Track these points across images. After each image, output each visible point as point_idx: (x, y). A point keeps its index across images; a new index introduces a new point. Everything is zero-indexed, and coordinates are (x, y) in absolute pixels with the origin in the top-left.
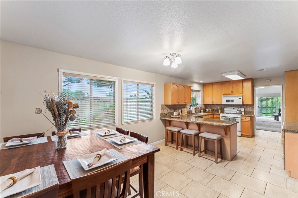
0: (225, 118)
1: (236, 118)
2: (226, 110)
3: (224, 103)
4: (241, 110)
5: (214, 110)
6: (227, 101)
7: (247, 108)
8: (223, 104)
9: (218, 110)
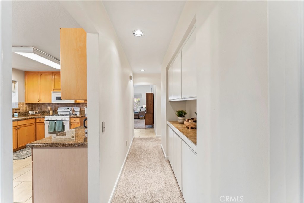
0: (50, 122)
1: (63, 121)
2: (60, 110)
3: (54, 101)
4: (75, 110)
5: (46, 111)
6: (58, 98)
7: (83, 107)
8: (52, 102)
9: (49, 111)
